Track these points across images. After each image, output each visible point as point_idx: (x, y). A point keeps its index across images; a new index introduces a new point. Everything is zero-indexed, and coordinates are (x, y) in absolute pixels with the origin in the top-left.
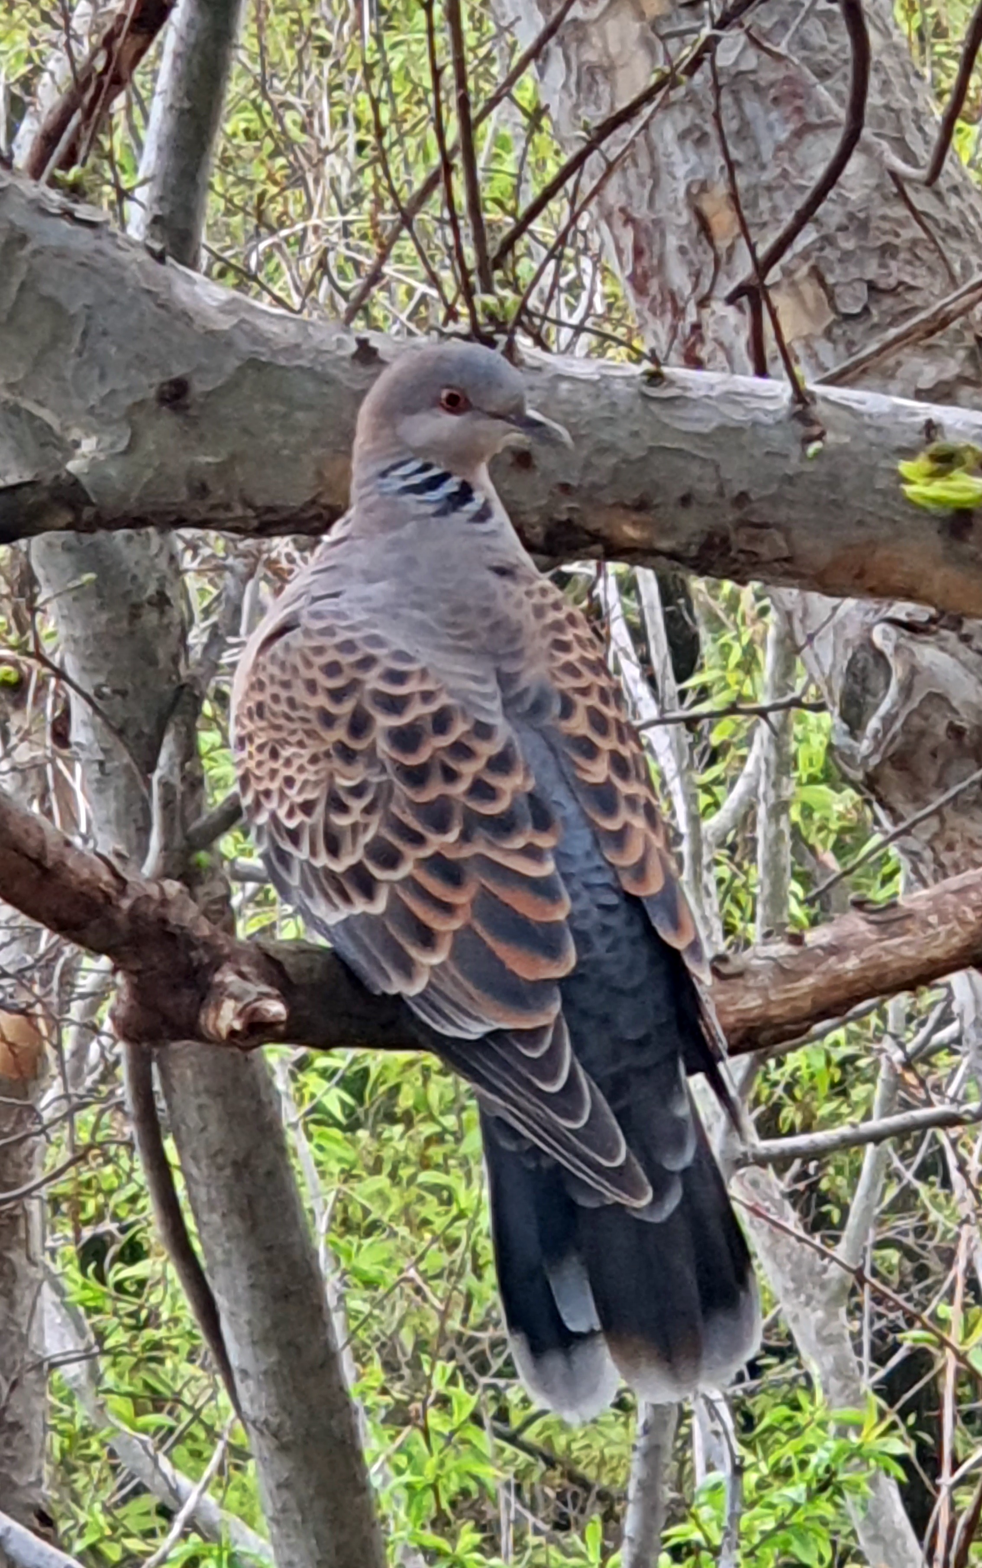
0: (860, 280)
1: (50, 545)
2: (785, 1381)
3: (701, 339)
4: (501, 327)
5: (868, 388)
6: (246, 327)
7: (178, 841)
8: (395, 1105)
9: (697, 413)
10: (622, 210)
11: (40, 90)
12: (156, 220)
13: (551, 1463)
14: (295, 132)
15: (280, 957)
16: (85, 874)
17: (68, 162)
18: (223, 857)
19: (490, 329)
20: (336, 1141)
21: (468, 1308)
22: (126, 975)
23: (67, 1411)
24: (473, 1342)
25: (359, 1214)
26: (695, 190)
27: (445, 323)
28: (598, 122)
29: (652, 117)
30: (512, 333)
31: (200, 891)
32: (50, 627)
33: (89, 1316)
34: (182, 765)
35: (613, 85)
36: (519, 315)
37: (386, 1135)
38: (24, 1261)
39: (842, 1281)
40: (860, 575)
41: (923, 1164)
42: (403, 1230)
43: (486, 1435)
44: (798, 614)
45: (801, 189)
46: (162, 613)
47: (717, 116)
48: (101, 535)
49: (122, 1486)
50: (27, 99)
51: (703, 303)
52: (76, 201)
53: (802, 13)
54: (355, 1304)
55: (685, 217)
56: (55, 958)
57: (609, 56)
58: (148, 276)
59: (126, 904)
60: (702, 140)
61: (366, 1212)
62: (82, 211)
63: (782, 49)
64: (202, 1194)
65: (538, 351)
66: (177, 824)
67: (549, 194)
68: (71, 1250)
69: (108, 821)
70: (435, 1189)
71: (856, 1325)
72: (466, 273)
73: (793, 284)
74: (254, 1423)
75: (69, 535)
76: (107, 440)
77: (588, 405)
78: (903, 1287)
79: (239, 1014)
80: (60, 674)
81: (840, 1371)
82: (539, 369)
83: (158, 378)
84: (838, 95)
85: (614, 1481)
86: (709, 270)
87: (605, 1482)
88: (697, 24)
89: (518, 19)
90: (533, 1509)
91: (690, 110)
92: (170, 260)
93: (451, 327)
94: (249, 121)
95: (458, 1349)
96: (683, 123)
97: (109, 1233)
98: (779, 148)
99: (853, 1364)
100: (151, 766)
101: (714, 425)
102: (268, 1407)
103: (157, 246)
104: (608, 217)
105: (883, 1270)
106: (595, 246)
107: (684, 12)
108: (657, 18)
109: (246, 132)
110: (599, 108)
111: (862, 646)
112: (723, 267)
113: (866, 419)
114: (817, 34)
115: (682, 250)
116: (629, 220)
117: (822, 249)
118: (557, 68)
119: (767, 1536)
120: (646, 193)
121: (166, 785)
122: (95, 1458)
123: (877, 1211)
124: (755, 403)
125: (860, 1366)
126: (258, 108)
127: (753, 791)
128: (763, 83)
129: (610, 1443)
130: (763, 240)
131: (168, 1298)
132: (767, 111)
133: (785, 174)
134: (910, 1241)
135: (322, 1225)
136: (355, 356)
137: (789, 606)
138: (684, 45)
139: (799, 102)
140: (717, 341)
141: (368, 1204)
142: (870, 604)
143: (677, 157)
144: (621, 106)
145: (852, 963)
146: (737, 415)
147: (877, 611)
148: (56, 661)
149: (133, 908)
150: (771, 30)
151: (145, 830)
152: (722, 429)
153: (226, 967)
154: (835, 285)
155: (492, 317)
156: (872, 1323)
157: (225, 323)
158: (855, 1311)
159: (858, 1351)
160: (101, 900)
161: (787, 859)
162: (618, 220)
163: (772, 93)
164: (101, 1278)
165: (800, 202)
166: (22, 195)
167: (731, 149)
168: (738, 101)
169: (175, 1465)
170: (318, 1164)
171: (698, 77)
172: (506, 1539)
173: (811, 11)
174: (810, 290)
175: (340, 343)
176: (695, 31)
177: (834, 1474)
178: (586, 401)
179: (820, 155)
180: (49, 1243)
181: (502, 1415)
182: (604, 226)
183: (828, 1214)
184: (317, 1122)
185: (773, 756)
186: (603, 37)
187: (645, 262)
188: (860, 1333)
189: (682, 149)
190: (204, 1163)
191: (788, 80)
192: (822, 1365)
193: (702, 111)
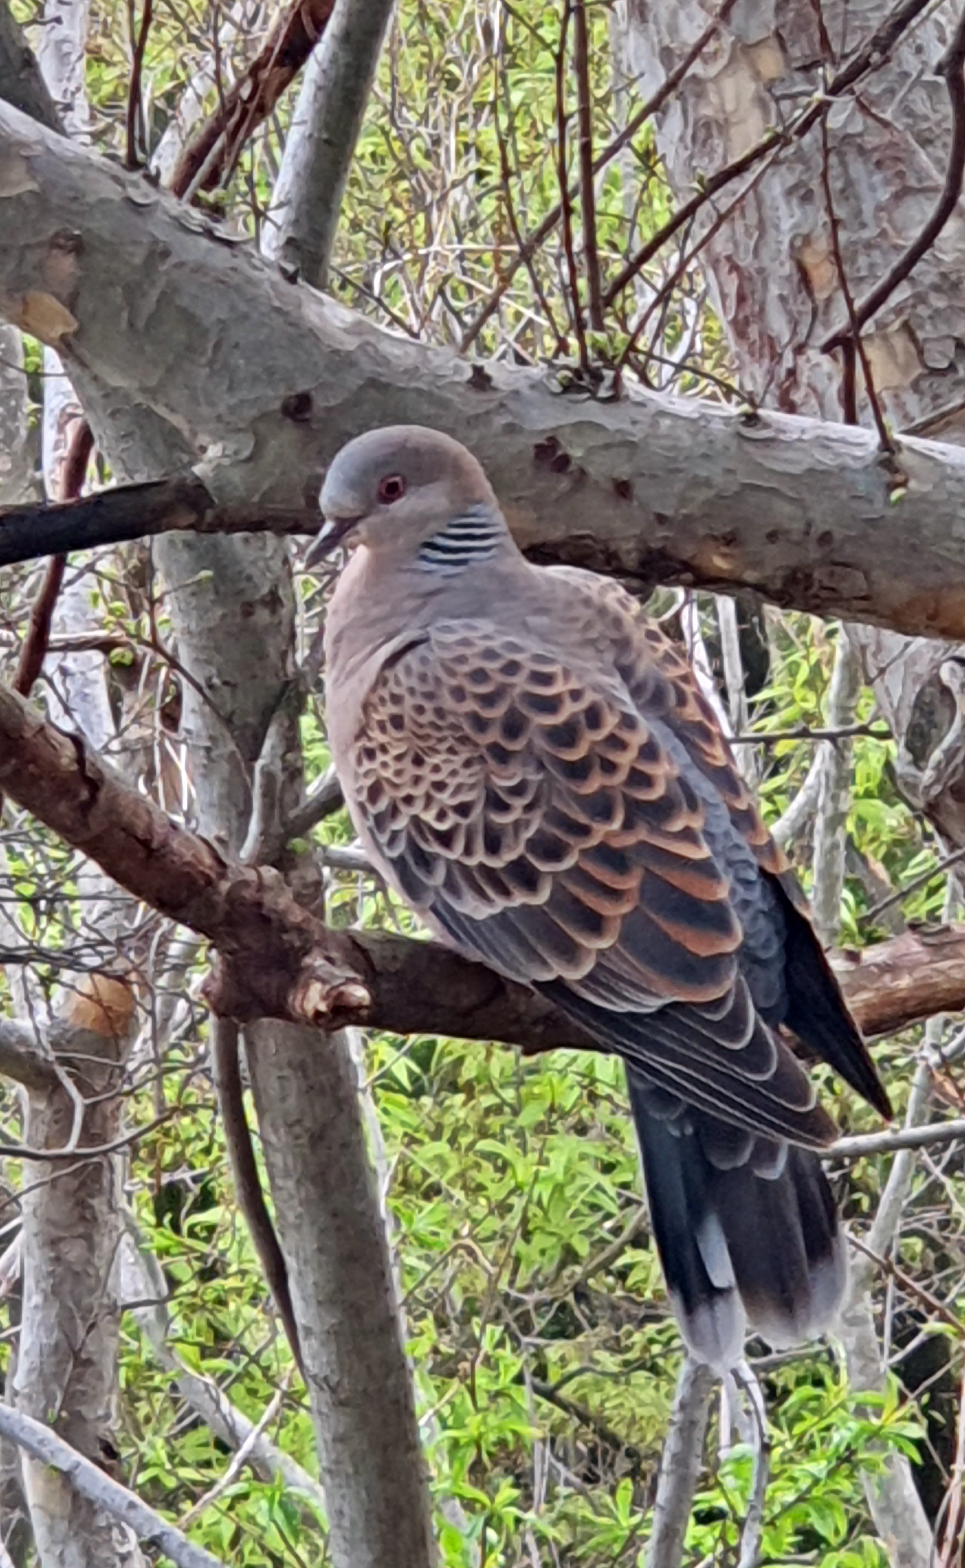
0: (948, 337)
1: (172, 542)
2: (808, 1356)
3: (795, 384)
4: (609, 363)
5: (950, 441)
6: (370, 349)
7: (277, 828)
8: (459, 1075)
9: (789, 455)
10: (729, 258)
11: (183, 105)
12: (290, 242)
13: (585, 1419)
14: (418, 158)
15: (367, 945)
16: (188, 857)
17: (211, 181)
18: (317, 844)
19: (599, 364)
20: (400, 1106)
21: (515, 1272)
22: (221, 953)
23: (134, 1345)
24: (518, 1302)
25: (418, 1177)
26: (798, 243)
27: (556, 356)
28: (711, 174)
29: (763, 172)
30: (618, 370)
31: (294, 875)
32: (165, 616)
33: (160, 1257)
34: (283, 757)
35: (727, 140)
36: (626, 354)
37: (447, 1103)
38: (105, 1209)
39: (868, 1268)
40: (932, 617)
41: (951, 1161)
42: (459, 1194)
43: (526, 1389)
44: (872, 648)
45: (897, 248)
46: (274, 612)
47: (824, 176)
48: (221, 535)
49: (180, 1420)
50: (170, 112)
51: (799, 350)
52: (217, 221)
53: (910, 81)
54: (411, 1260)
55: (788, 268)
56: (154, 930)
57: (724, 111)
58: (280, 295)
59: (225, 886)
60: (807, 198)
61: (426, 1175)
62: (221, 230)
63: (887, 116)
64: (278, 1159)
65: (642, 388)
66: (277, 812)
67: (660, 240)
68: (147, 1194)
69: (211, 805)
70: (490, 1156)
71: (879, 1308)
72: (578, 310)
73: (885, 338)
74: (314, 1377)
75: (190, 535)
76: (232, 447)
77: (686, 441)
78: (925, 1274)
79: (324, 998)
80: (174, 664)
81: (861, 1352)
82: (642, 405)
83: (283, 391)
84: (938, 161)
85: (642, 1440)
86: (808, 319)
87: (634, 1440)
88: (808, 88)
89: (642, 75)
90: (564, 1461)
91: (800, 167)
92: (300, 280)
93: (562, 360)
94: (377, 145)
95: (505, 1310)
96: (791, 180)
97: (183, 1181)
98: (879, 208)
99: (875, 1346)
100: (255, 755)
101: (805, 466)
102: (328, 1363)
103: (290, 268)
104: (715, 264)
105: (906, 1258)
106: (700, 289)
107: (798, 76)
108: (772, 80)
109: (373, 155)
110: (711, 161)
111: (930, 683)
112: (820, 316)
113: (949, 471)
114: (920, 102)
115: (782, 298)
116: (735, 268)
117: (914, 306)
118: (675, 122)
119: (787, 1508)
120: (752, 244)
121: (268, 776)
122: (157, 1389)
123: (905, 1203)
124: (844, 449)
125: (881, 1346)
126: (386, 134)
127: (812, 802)
128: (869, 146)
129: (642, 1404)
130: (860, 294)
131: (235, 1246)
132: (870, 174)
133: (883, 233)
134: (934, 1232)
135: (383, 1186)
136: (469, 382)
137: (864, 641)
138: (795, 107)
139: (901, 167)
140: (809, 385)
141: (427, 1168)
142: (939, 642)
143: (783, 210)
144: (734, 159)
145: (905, 982)
146: (827, 460)
147: (946, 651)
148: (168, 648)
149: (229, 893)
150: (879, 96)
151: (245, 814)
152: (811, 471)
153: (316, 951)
154: (926, 340)
155: (601, 354)
156: (893, 1307)
157: (350, 344)
158: (879, 1294)
159: (880, 1331)
160: (202, 882)
161: (841, 868)
162: (725, 267)
163: (876, 156)
164: (176, 1227)
165: (896, 260)
166: (166, 212)
167: (834, 206)
168: (843, 164)
169: (232, 1401)
170: (384, 1127)
171: (808, 138)
172: (539, 1489)
173: (918, 81)
174: (900, 343)
175: (457, 370)
176: (809, 94)
177: (854, 1452)
178: (686, 436)
179: (919, 217)
180: (127, 1187)
181: (541, 1372)
182: (711, 273)
183: (858, 1202)
184: (384, 1087)
185: (833, 772)
186: (720, 93)
187: (747, 310)
188: (883, 1314)
189: (788, 202)
190: (282, 1131)
191: (892, 145)
192: (845, 1345)
193: (808, 169)
